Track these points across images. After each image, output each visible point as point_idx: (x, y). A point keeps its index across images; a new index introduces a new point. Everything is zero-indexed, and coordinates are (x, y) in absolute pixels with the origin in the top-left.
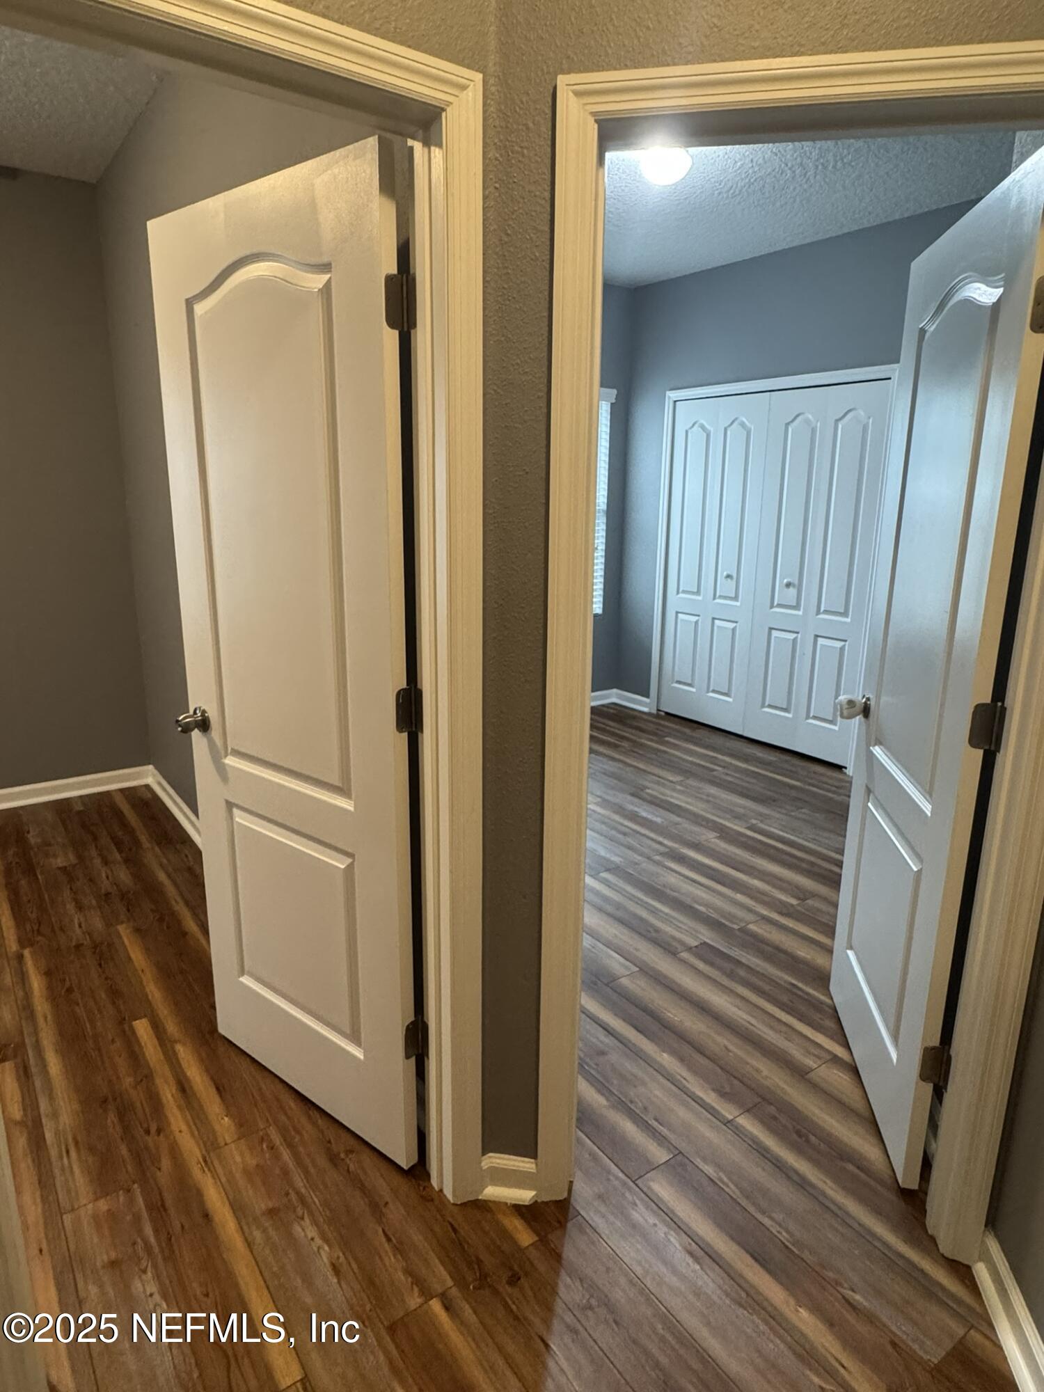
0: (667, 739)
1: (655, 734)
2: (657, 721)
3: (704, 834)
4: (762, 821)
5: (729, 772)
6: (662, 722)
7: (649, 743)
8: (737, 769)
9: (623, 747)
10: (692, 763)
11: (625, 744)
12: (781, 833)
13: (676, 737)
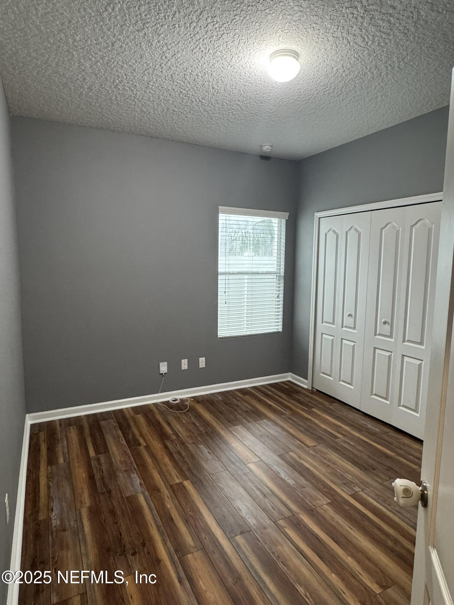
0: (314, 409)
1: (307, 406)
2: (311, 395)
3: (320, 500)
4: (362, 490)
5: (347, 440)
6: (314, 397)
7: (302, 412)
8: (353, 438)
9: (285, 414)
10: (325, 431)
11: (288, 413)
12: (375, 503)
13: (319, 409)
